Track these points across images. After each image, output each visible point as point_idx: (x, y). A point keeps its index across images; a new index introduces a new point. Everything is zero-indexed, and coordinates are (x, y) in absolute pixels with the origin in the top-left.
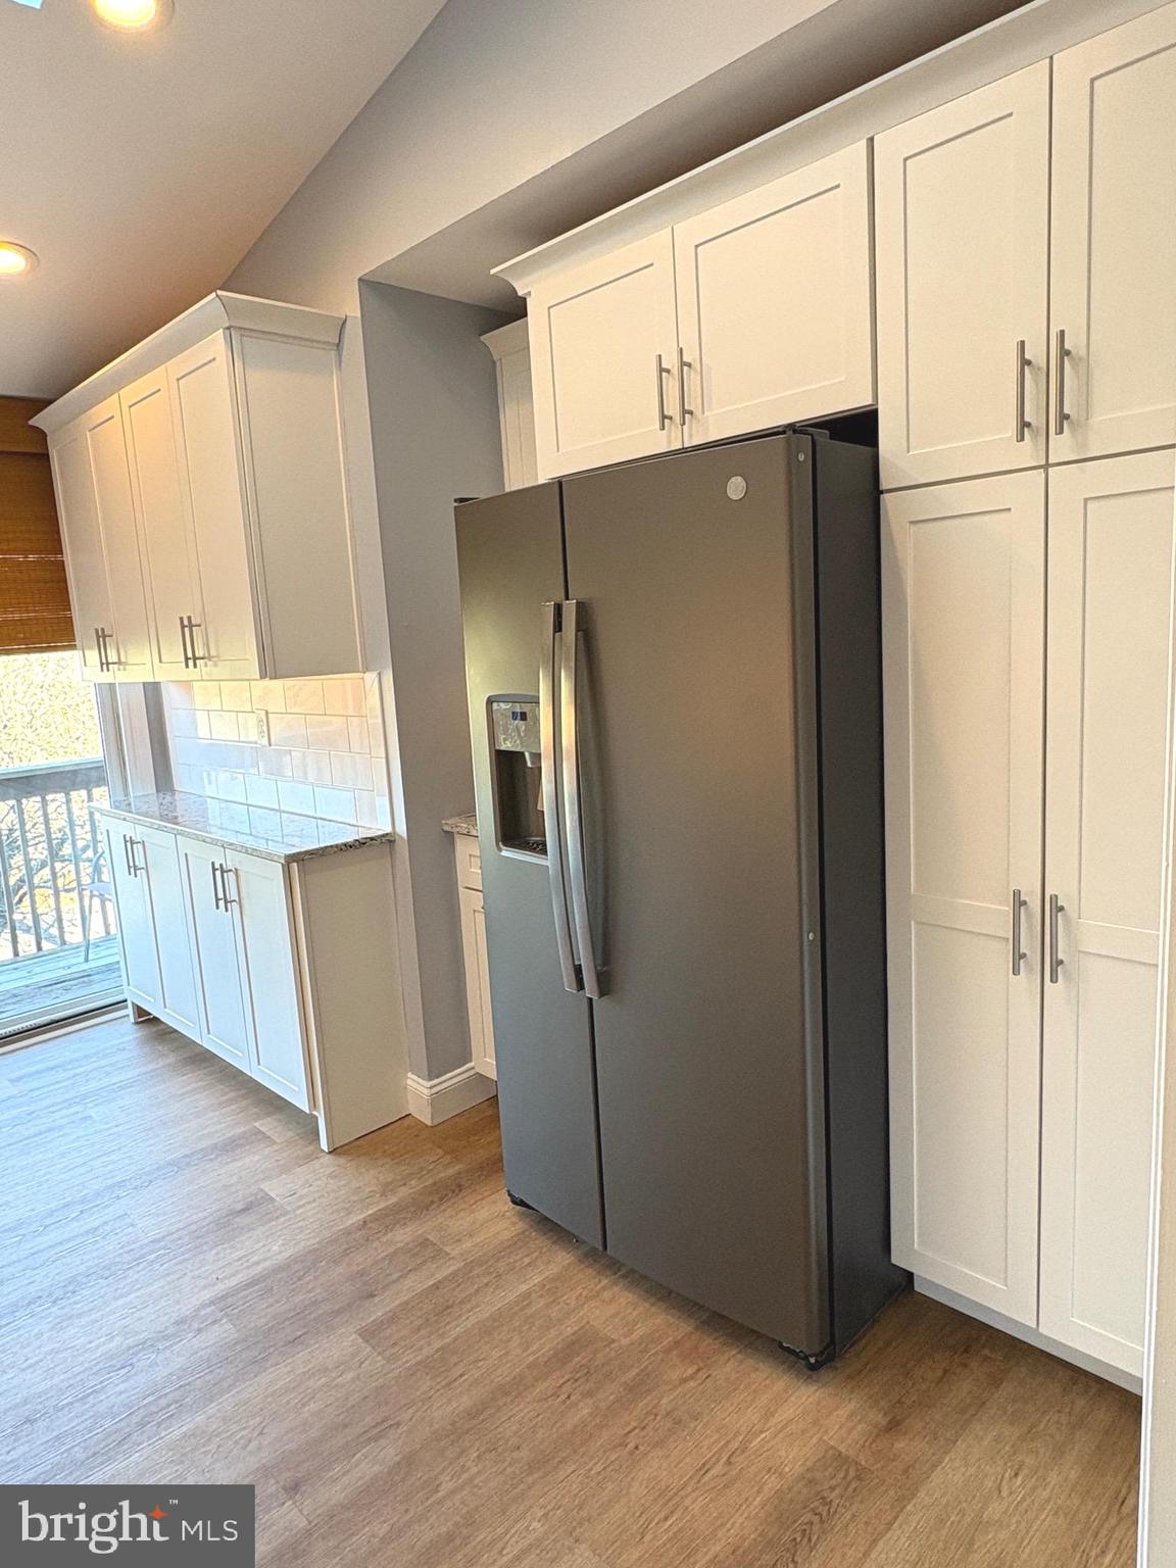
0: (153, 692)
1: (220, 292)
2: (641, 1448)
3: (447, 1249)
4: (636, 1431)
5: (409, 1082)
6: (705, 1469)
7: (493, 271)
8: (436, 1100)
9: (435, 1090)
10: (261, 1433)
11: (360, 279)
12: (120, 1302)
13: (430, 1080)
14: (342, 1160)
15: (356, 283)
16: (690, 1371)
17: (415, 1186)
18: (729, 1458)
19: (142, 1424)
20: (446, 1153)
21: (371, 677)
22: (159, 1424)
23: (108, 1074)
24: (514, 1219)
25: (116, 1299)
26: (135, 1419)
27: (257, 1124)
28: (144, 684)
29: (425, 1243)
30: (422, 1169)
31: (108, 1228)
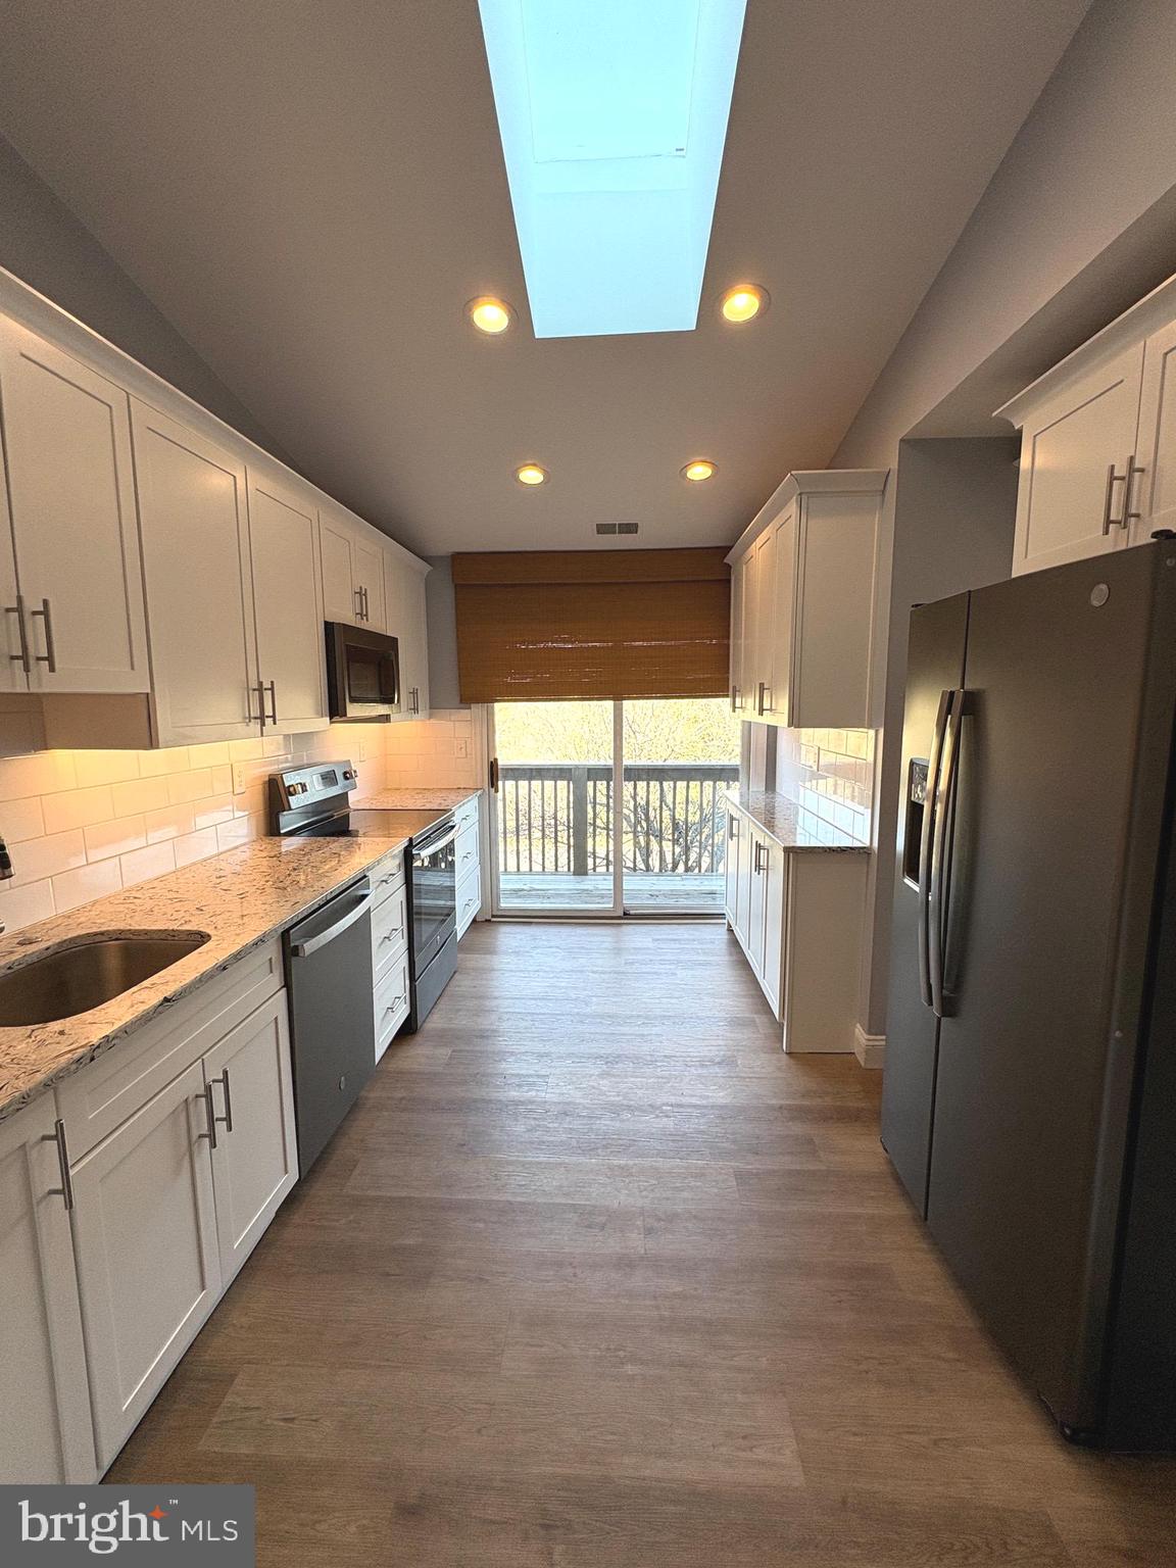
0: (772, 732)
1: (793, 472)
2: (870, 1375)
3: (822, 1154)
4: (874, 1361)
5: (857, 1030)
6: (911, 1430)
7: (994, 414)
8: (868, 1051)
9: (871, 1043)
10: (652, 1190)
11: (901, 440)
12: (632, 1079)
13: (870, 1033)
14: (792, 1062)
15: (898, 443)
16: (951, 1355)
17: (828, 1101)
18: (940, 1439)
19: (605, 1147)
20: (863, 1091)
21: (872, 732)
22: (612, 1152)
23: (698, 953)
24: (882, 1161)
25: (632, 1077)
26: (604, 1142)
27: (755, 1016)
28: (768, 726)
29: (810, 1141)
30: (838, 1093)
31: (649, 1038)
